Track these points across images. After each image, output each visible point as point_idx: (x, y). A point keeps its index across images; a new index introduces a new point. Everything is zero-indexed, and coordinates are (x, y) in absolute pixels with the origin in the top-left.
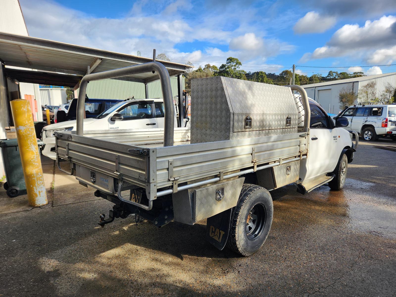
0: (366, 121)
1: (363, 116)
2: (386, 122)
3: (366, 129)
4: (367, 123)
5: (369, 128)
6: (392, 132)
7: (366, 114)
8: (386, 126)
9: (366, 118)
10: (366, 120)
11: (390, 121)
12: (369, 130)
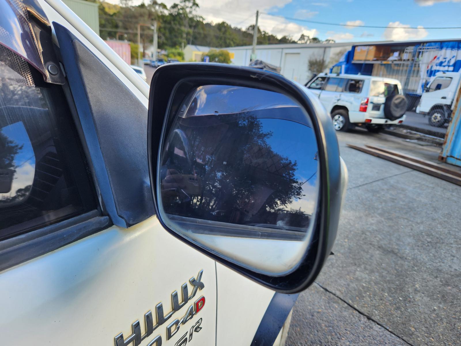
0: (338, 100)
1: (336, 91)
2: (367, 103)
3: (337, 111)
4: (340, 103)
5: (341, 111)
6: (371, 120)
7: (340, 89)
8: (364, 110)
9: (339, 96)
10: (338, 98)
11: (372, 103)
12: (341, 114)
